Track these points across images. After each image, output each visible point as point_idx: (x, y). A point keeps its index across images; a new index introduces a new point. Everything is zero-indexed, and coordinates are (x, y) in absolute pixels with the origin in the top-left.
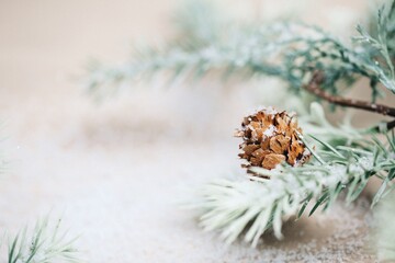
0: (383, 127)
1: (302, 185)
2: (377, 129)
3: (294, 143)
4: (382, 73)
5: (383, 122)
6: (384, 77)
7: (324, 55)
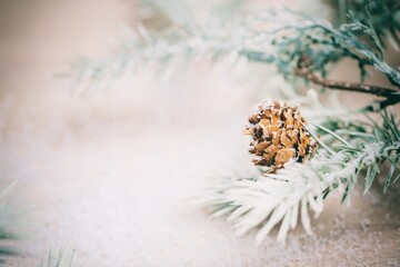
0: (376, 106)
1: (321, 179)
2: (370, 109)
3: (302, 136)
4: (374, 57)
5: (376, 101)
6: (377, 61)
7: (315, 41)
